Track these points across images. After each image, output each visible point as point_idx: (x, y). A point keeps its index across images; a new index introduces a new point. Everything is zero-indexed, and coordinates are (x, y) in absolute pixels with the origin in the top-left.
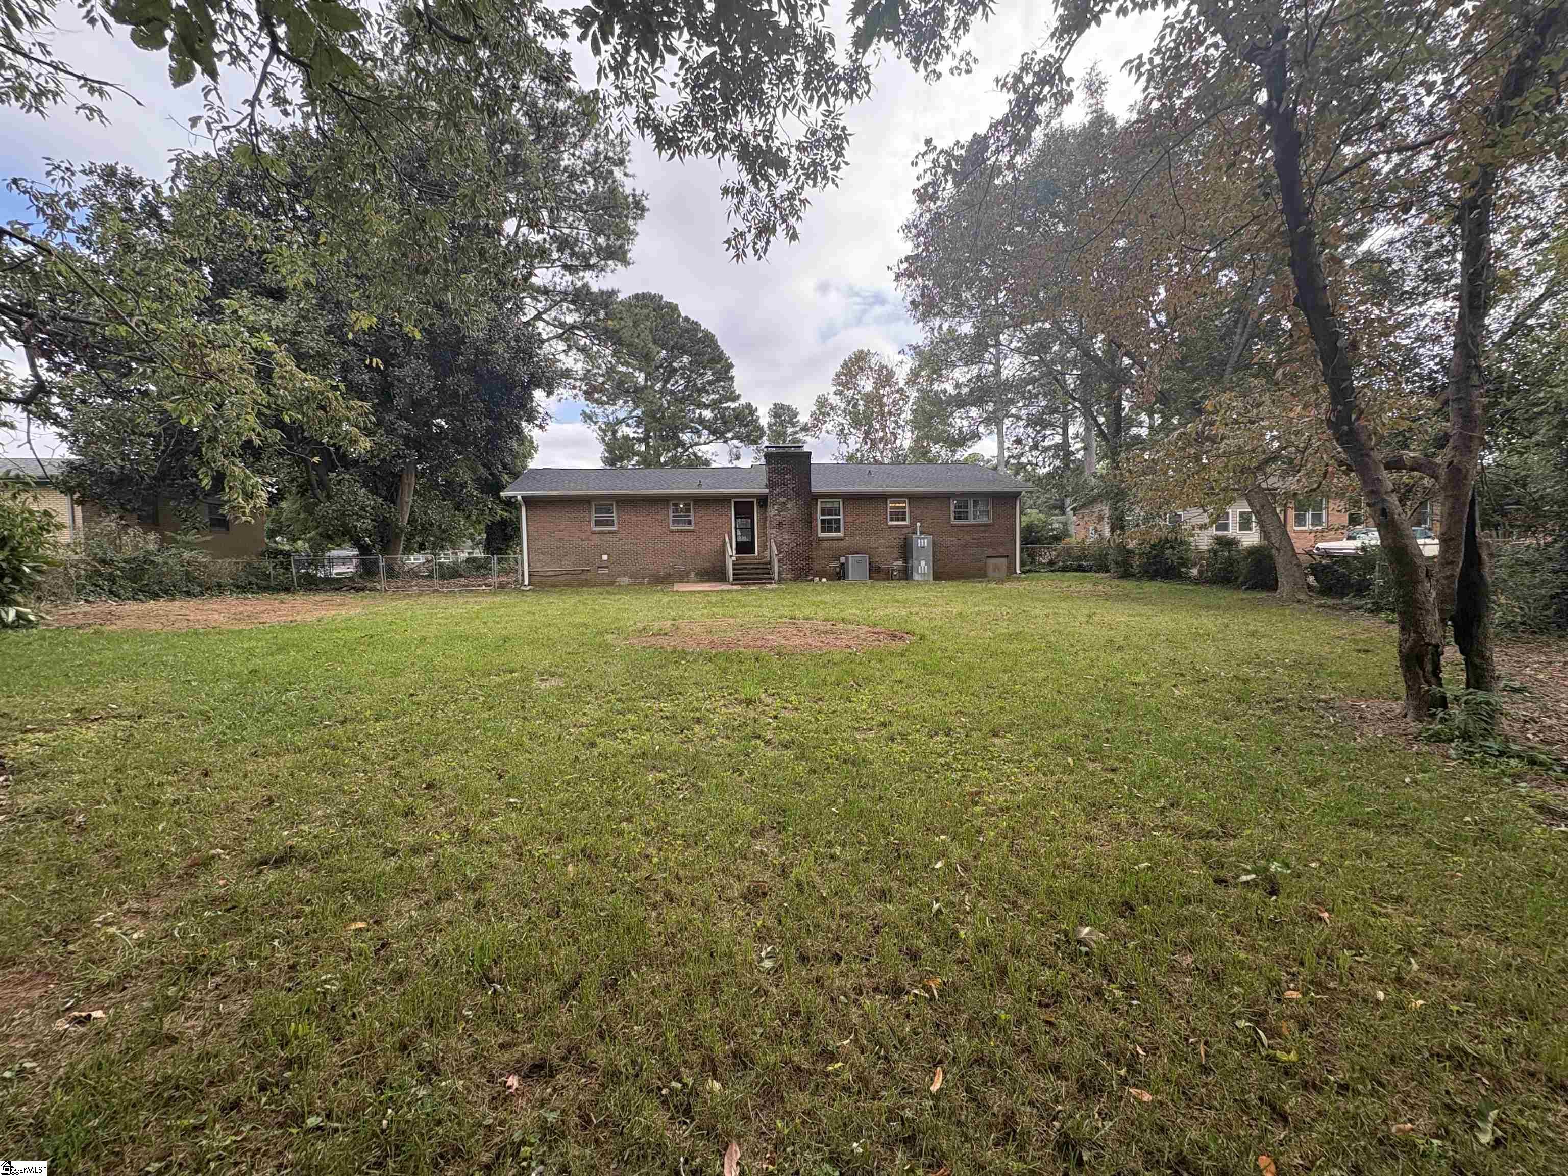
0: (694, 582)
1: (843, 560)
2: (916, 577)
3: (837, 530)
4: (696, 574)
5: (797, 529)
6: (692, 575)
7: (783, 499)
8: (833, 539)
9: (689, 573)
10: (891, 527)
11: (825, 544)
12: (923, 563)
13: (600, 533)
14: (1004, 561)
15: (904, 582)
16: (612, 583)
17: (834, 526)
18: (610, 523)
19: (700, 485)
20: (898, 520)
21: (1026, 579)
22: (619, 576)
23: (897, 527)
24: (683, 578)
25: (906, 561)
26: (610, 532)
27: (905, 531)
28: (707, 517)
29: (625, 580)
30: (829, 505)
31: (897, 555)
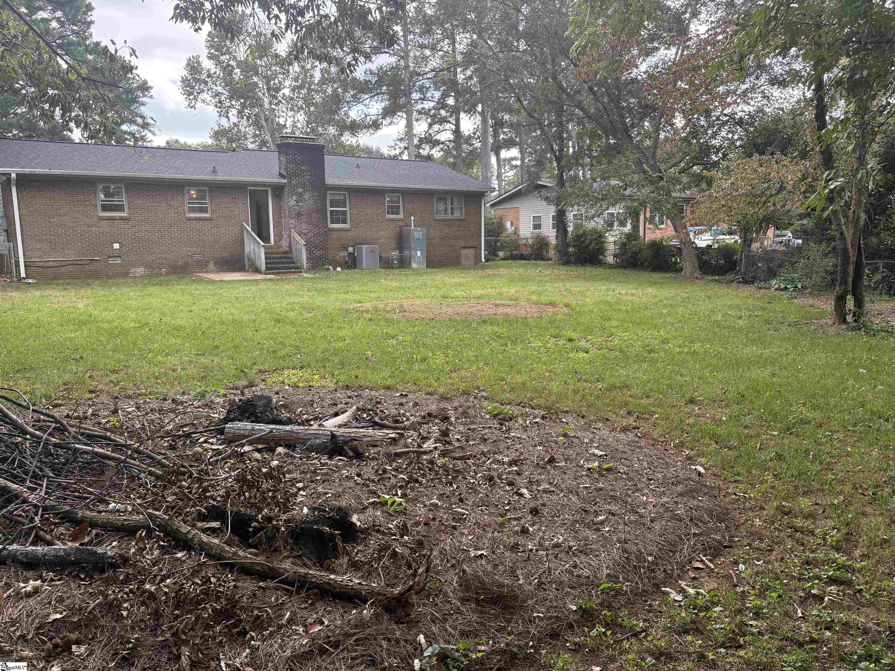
0: (213, 272)
1: (351, 249)
2: (414, 265)
3: (344, 221)
4: (215, 264)
5: (314, 220)
6: (211, 265)
7: (300, 190)
8: (341, 230)
9: (208, 262)
10: (389, 220)
11: (335, 235)
12: (419, 253)
13: (109, 219)
14: (472, 251)
15: (403, 271)
16: (125, 274)
17: (341, 217)
18: (119, 208)
19: (214, 171)
20: (393, 213)
21: (489, 267)
22: (134, 266)
23: (393, 220)
24: (203, 266)
25: (401, 251)
26: (121, 219)
27: (400, 223)
28: (223, 206)
29: (141, 271)
30: (337, 197)
31: (393, 245)
